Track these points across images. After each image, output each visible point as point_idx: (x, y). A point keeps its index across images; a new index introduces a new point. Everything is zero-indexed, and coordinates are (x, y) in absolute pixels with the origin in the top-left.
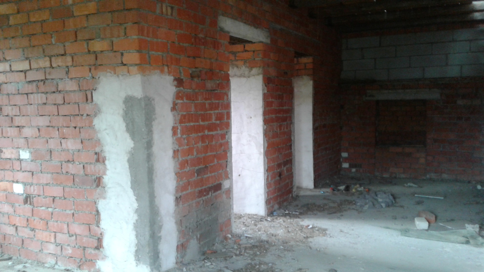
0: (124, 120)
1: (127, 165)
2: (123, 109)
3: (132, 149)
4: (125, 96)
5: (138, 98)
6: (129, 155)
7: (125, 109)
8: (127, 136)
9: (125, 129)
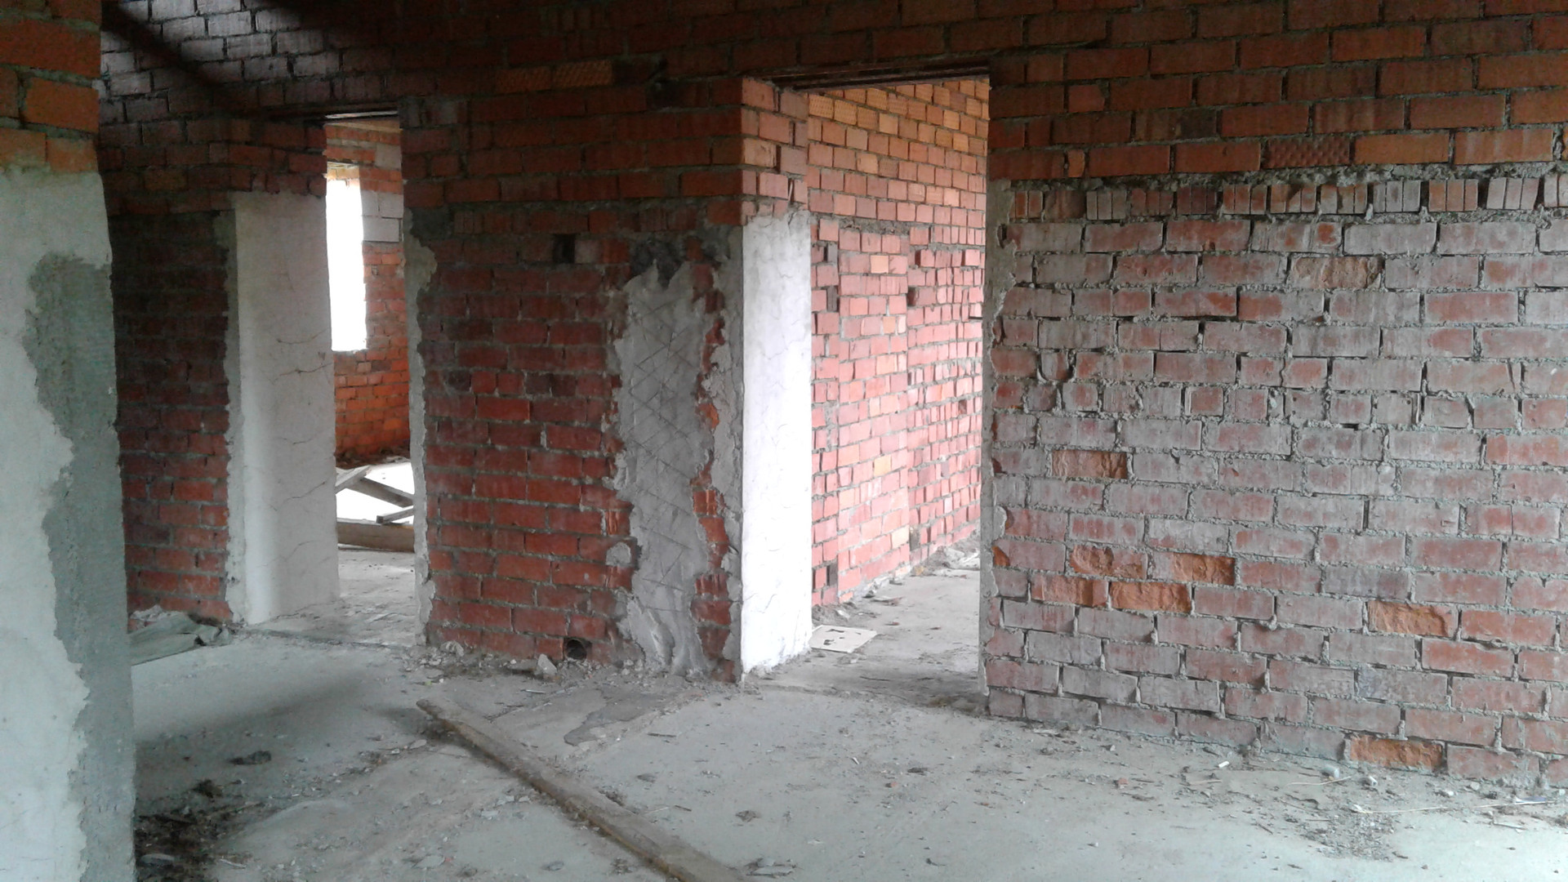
0: (30, 355)
1: (41, 545)
2: (28, 312)
3: (66, 475)
4: (40, 257)
5: (92, 266)
6: (50, 501)
7: (36, 311)
8: (44, 422)
9: (33, 392)
